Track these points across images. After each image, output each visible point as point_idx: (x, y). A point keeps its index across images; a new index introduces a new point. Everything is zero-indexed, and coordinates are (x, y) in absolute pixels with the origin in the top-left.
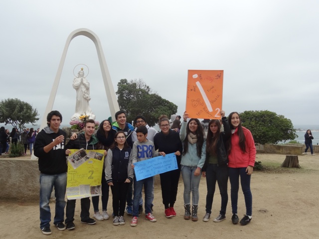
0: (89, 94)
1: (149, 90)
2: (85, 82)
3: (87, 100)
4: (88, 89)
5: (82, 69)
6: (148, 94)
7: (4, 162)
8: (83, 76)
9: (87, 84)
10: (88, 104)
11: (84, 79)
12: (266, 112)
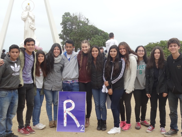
3: (33, 29)
4: (33, 21)
5: (29, 4)
8: (29, 10)
11: (30, 12)
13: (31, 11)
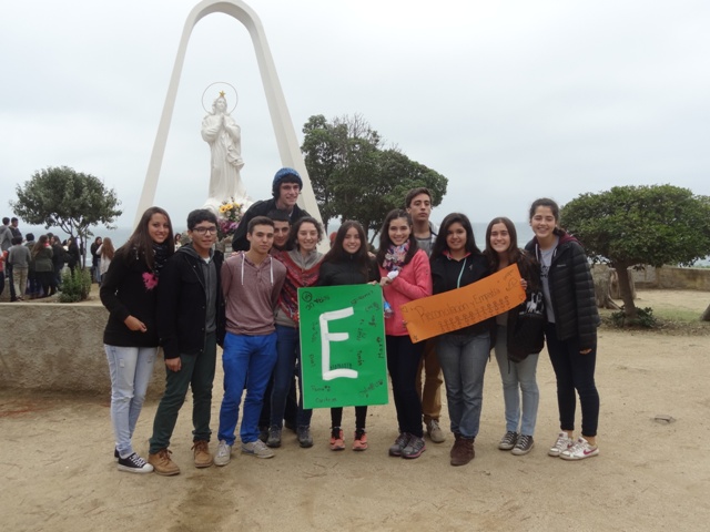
0: (239, 154)
1: (377, 141)
2: (229, 125)
3: (236, 167)
4: (236, 141)
5: (222, 95)
6: (375, 150)
8: (224, 110)
9: (233, 128)
10: (239, 178)
11: (226, 118)
12: (667, 188)
13: (229, 115)
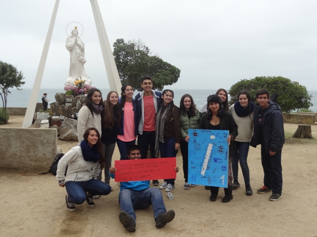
2: (79, 42)
3: (82, 62)
7: (3, 131)
8: (77, 35)
9: (81, 44)
10: (83, 68)
13: (79, 38)
